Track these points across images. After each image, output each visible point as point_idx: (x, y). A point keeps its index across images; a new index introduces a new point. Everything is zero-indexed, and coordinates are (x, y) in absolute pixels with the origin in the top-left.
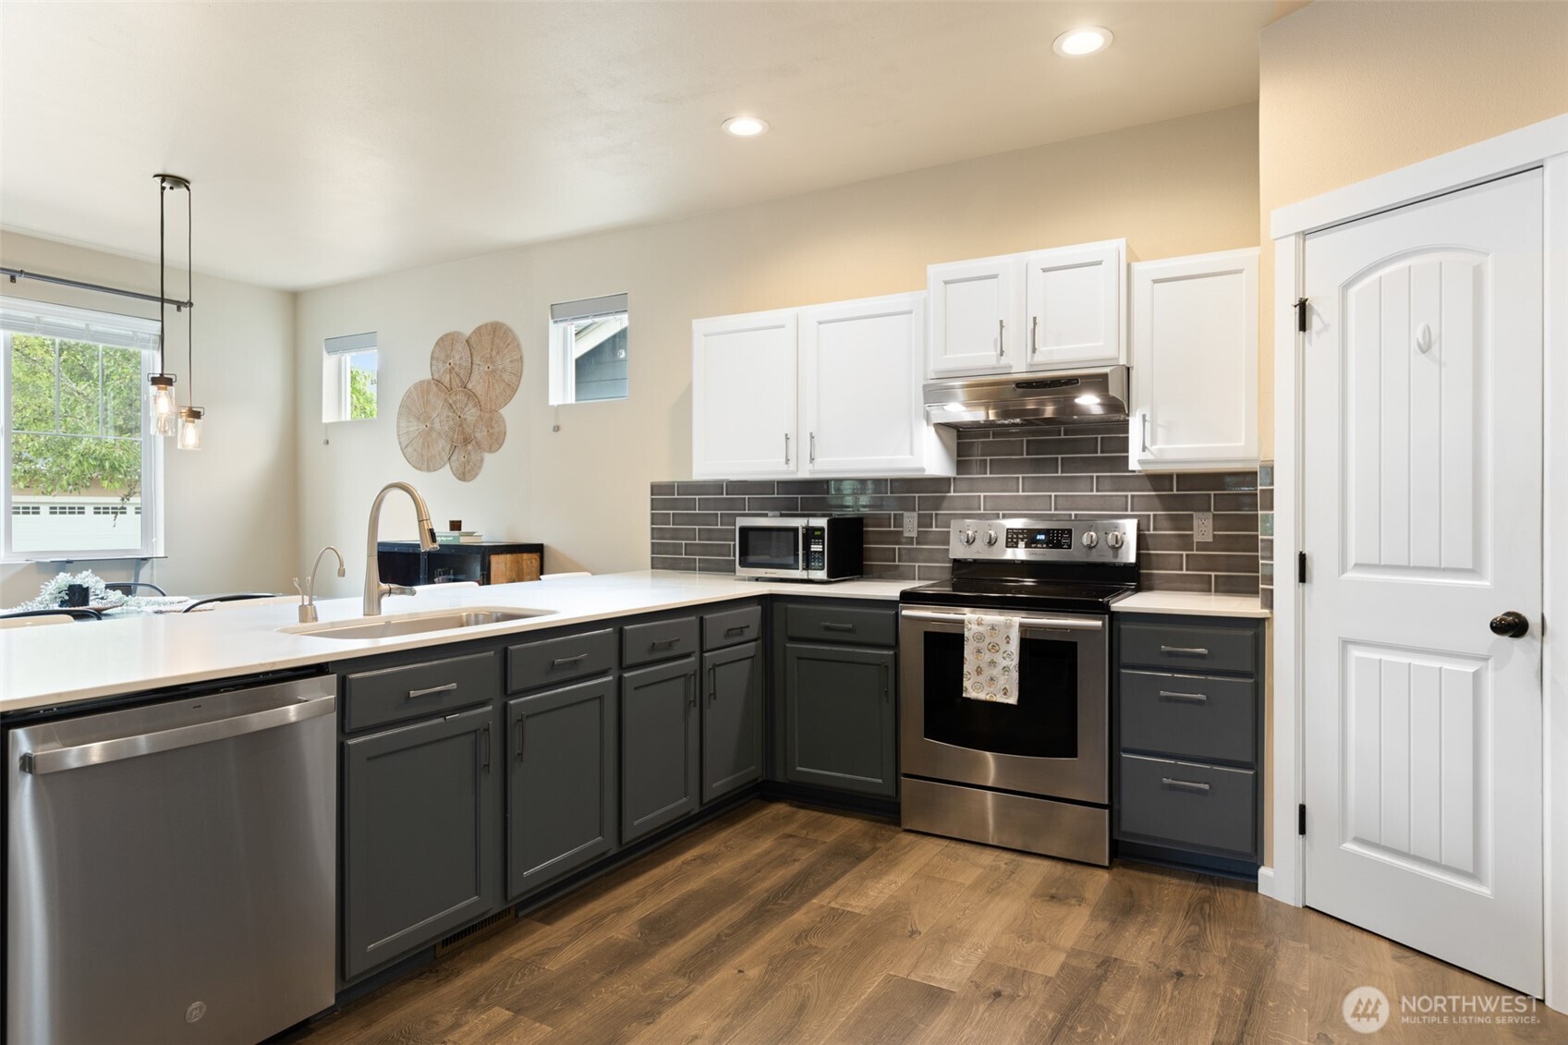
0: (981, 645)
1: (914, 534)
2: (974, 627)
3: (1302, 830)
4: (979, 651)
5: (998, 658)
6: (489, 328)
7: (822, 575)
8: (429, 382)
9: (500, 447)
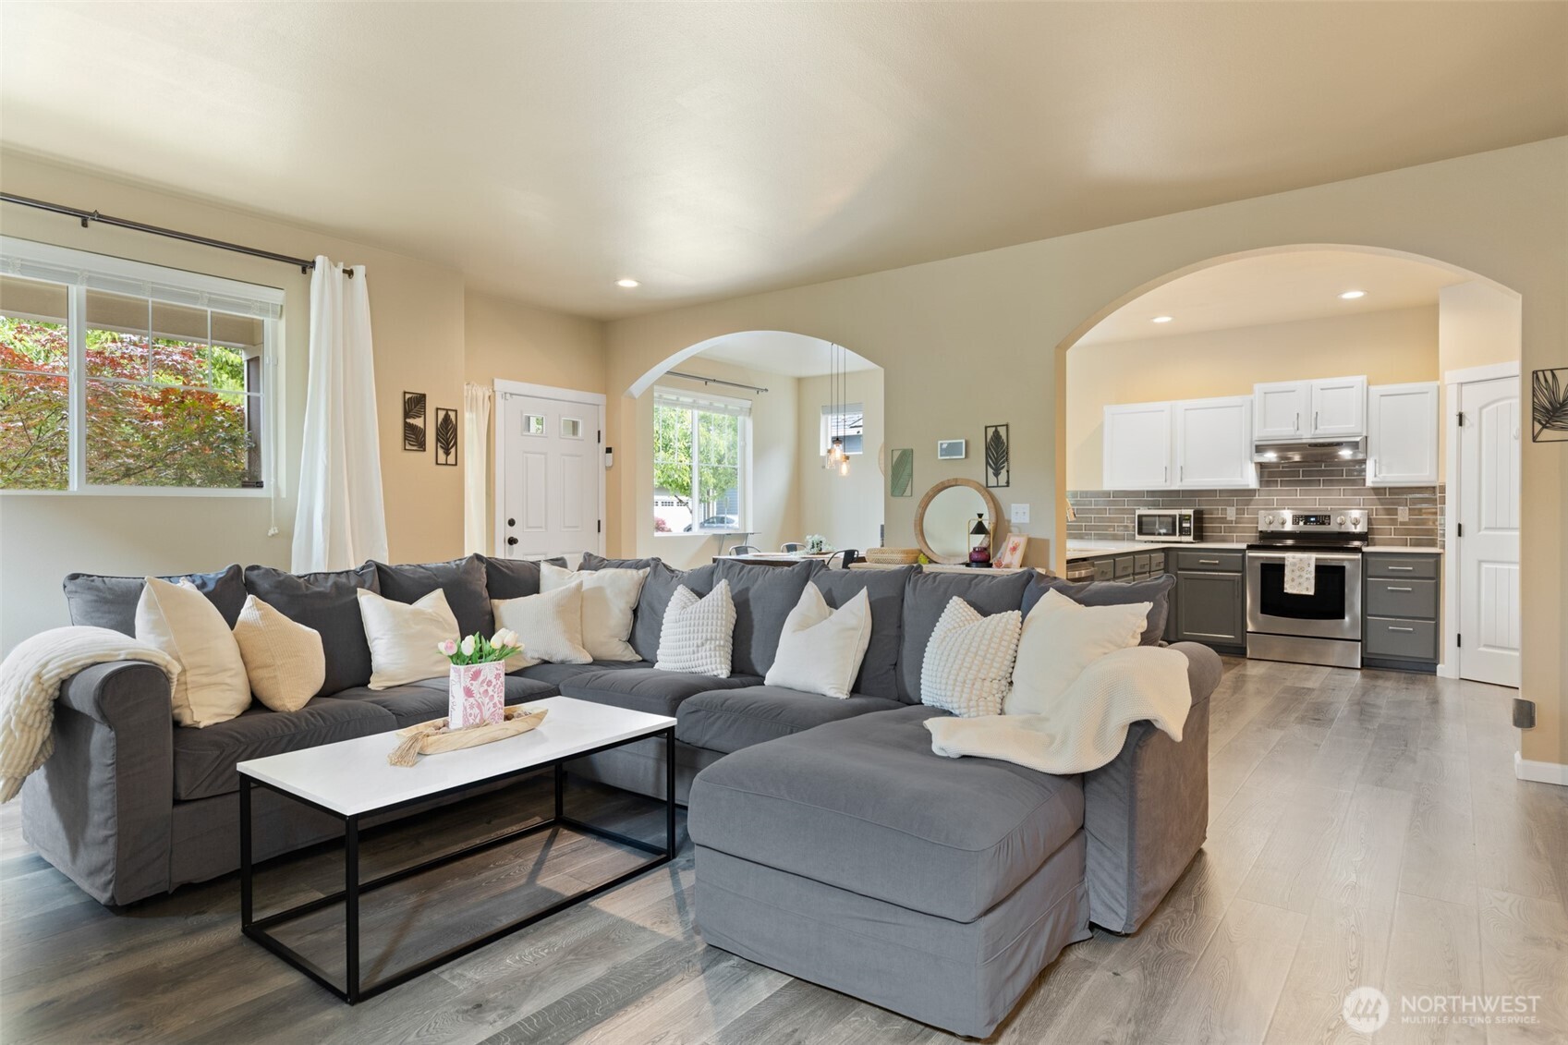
0: (1294, 568)
1: (1234, 519)
2: (1291, 560)
3: (1459, 645)
4: (1293, 571)
5: (1304, 574)
7: (1190, 538)
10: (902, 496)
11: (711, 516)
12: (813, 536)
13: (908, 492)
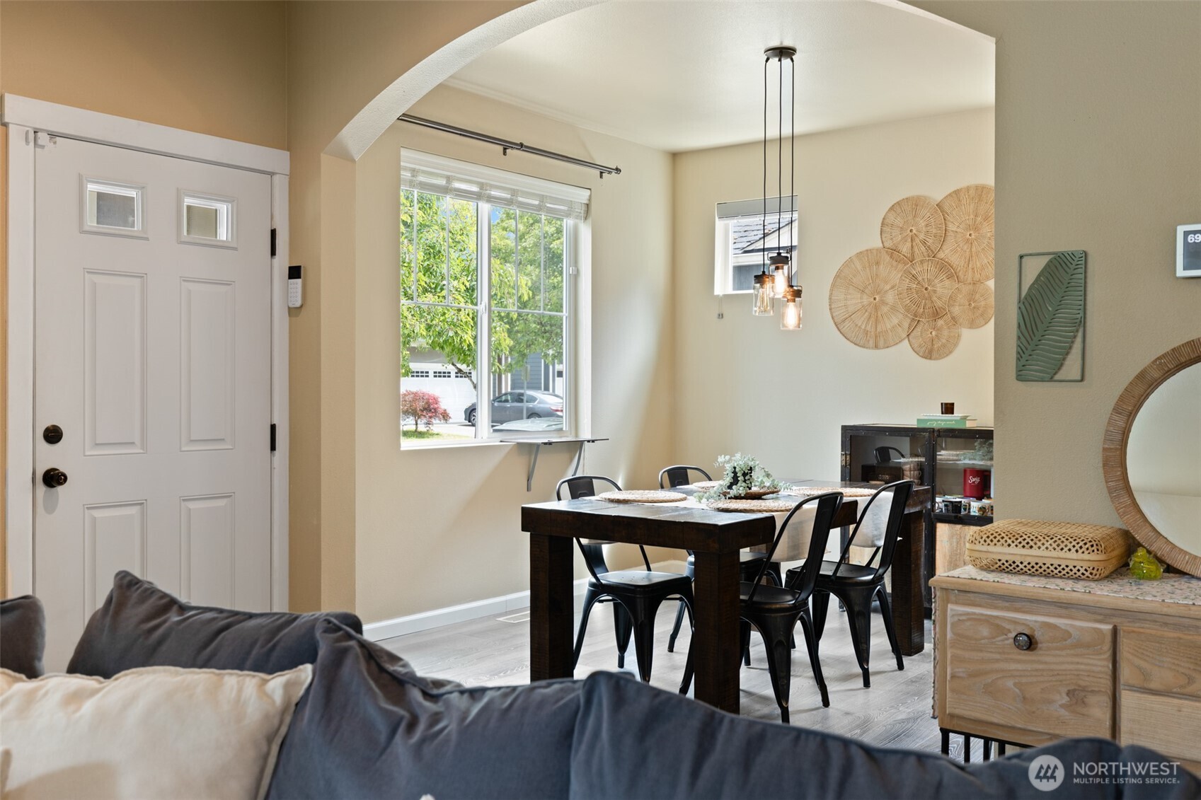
6: (972, 192)
8: (878, 250)
9: (986, 324)
10: (1051, 379)
11: (503, 392)
12: (732, 455)
13: (1071, 367)
